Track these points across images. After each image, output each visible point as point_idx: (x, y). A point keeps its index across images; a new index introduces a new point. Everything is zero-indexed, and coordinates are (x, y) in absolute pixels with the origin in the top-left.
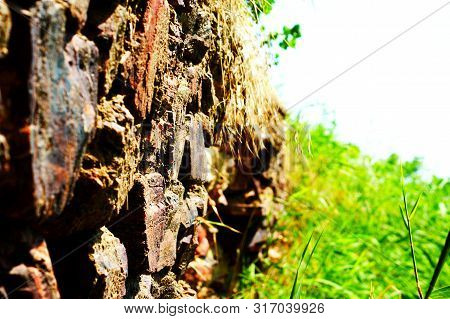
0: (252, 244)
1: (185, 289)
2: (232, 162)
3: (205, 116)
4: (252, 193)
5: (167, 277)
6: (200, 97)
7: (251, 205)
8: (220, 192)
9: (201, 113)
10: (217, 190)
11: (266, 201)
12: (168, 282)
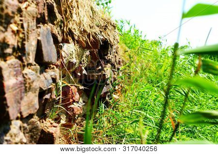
0: (102, 93)
1: (51, 124)
2: (88, 53)
3: (52, 25)
4: (100, 68)
5: (32, 119)
6: (46, 14)
7: (100, 74)
8: (83, 68)
9: (50, 24)
10: (81, 67)
11: (108, 71)
12: (33, 123)
